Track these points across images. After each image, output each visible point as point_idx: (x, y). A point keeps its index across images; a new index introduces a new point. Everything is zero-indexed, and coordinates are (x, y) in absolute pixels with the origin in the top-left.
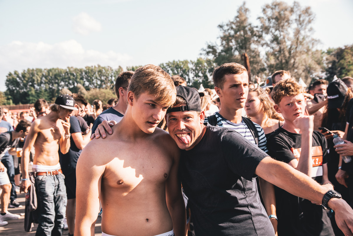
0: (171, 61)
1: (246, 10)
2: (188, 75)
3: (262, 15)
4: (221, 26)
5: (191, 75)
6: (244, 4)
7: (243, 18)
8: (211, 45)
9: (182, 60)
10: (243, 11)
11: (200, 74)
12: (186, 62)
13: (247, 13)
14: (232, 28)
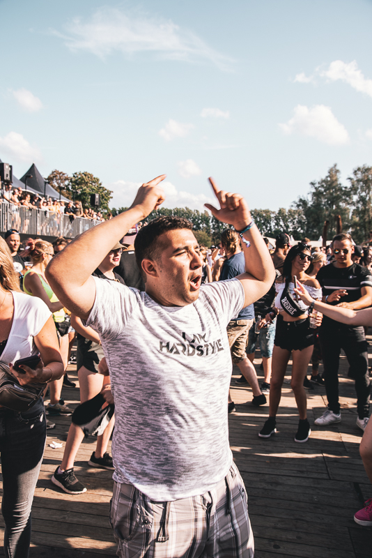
0: (253, 209)
1: (337, 171)
2: (270, 224)
3: (352, 176)
4: (312, 184)
5: (273, 224)
6: (335, 165)
7: (334, 179)
8: (303, 199)
9: (263, 209)
10: (333, 172)
11: (282, 223)
12: (267, 212)
13: (338, 174)
14: (322, 186)
